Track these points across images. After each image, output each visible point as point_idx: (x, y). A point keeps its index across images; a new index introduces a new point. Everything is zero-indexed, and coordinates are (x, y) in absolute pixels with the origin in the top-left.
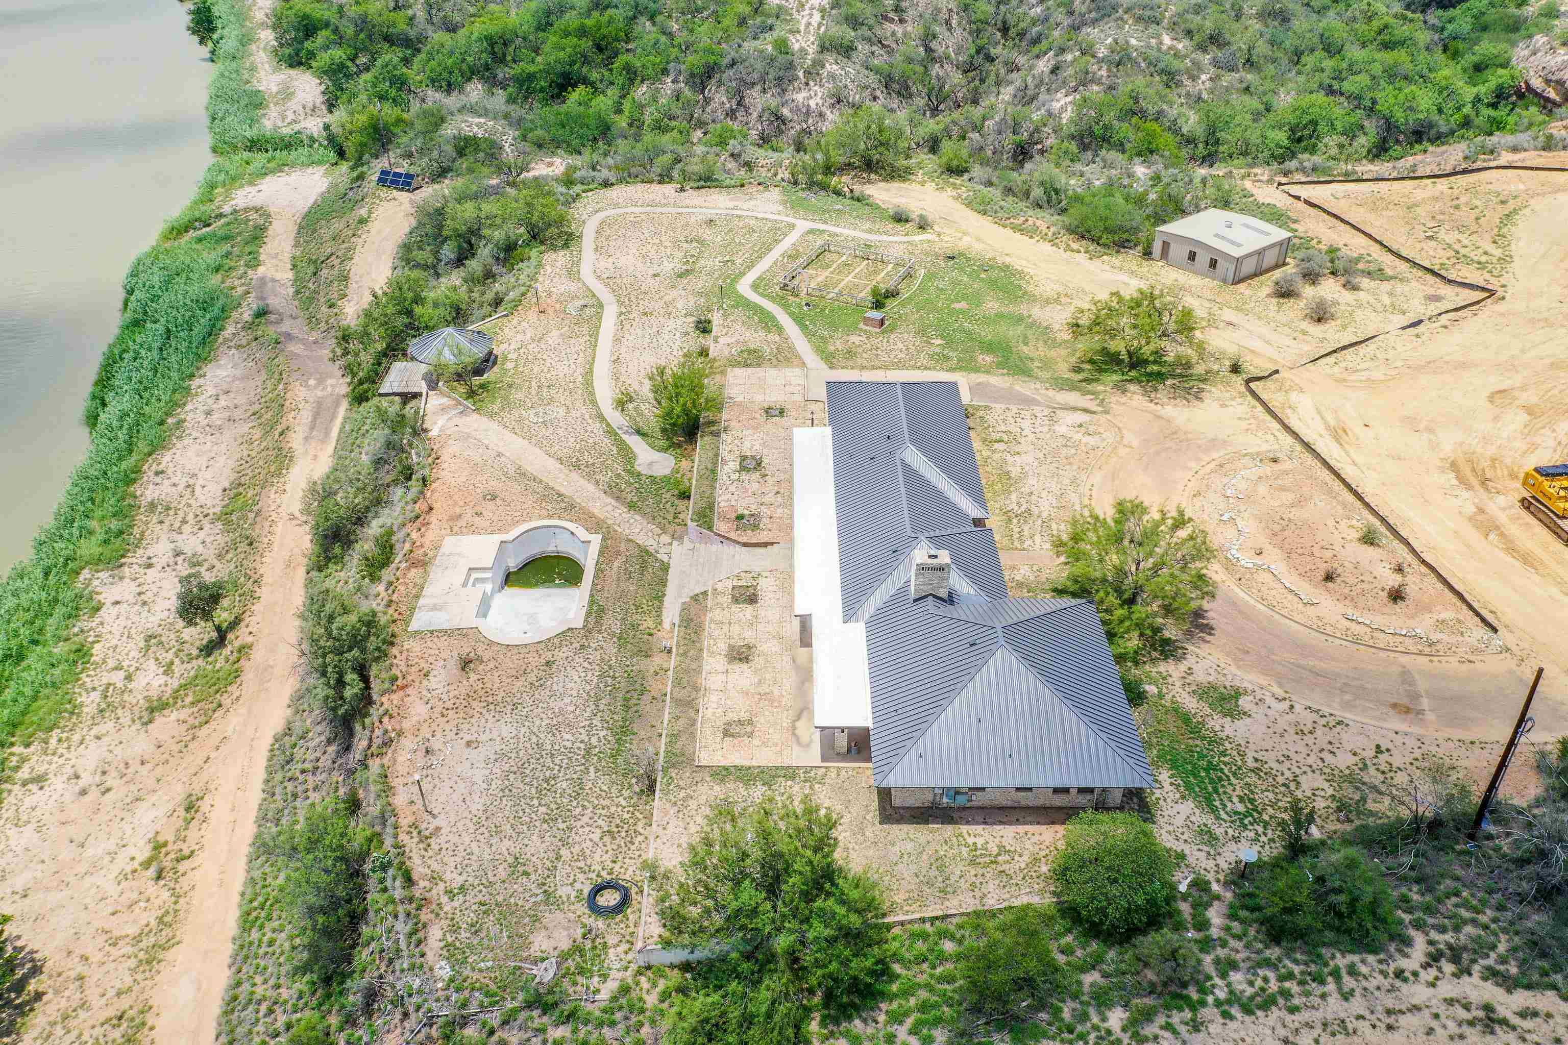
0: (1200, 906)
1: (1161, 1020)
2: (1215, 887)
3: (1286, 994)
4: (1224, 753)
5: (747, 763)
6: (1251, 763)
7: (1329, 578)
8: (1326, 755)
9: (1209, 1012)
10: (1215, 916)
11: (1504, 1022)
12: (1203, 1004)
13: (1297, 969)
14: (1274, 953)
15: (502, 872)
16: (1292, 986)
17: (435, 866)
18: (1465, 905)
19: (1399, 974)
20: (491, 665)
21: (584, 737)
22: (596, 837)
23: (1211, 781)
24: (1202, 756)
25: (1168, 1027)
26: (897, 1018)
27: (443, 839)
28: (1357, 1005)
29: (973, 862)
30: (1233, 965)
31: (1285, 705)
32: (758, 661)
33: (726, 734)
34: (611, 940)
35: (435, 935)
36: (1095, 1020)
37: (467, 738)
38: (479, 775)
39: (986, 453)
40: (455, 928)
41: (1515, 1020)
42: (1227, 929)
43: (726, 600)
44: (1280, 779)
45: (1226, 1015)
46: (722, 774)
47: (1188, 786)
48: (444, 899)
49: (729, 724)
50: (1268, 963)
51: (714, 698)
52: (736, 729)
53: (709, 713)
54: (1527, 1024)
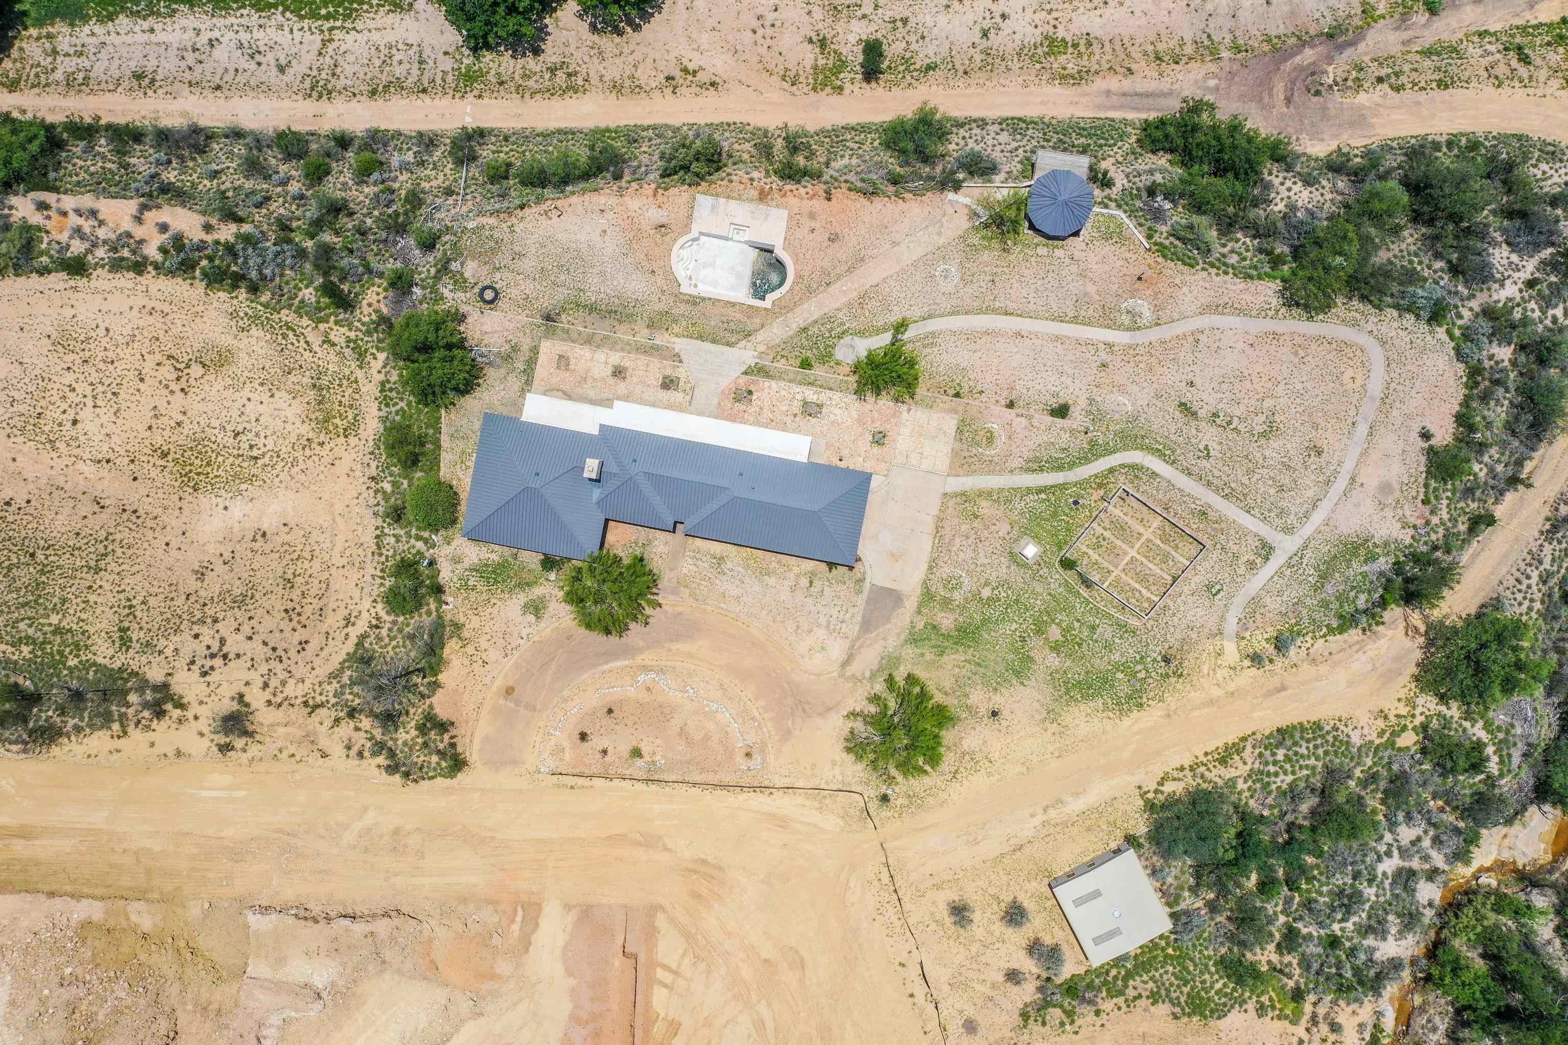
0: (426, 541)
1: (382, 503)
2: (431, 551)
3: (381, 555)
4: (502, 591)
5: (539, 363)
6: (493, 601)
7: (610, 711)
8: (489, 637)
9: (380, 522)
10: (420, 545)
11: (347, 626)
12: (384, 521)
13: (389, 564)
14: (398, 558)
15: (517, 249)
16: (383, 559)
17: (528, 219)
18: (397, 646)
19: (375, 601)
20: (659, 242)
21: (593, 288)
22: (527, 292)
23: (488, 578)
24: (504, 581)
25: (378, 504)
26: (409, 404)
27: (544, 221)
28: (368, 578)
29: (463, 452)
30: (398, 541)
31: (524, 636)
32: (612, 381)
33: (561, 357)
34: (468, 295)
35: (492, 221)
36: (389, 479)
37: (609, 231)
38: (583, 238)
39: (796, 570)
40: (492, 229)
41: (346, 630)
42: (414, 547)
43: (668, 372)
44: (480, 609)
45: (377, 528)
46: (535, 350)
47: (486, 565)
48: (509, 224)
49: (568, 358)
50: (394, 556)
51: (587, 354)
52: (563, 362)
53: (577, 350)
54: (343, 634)
